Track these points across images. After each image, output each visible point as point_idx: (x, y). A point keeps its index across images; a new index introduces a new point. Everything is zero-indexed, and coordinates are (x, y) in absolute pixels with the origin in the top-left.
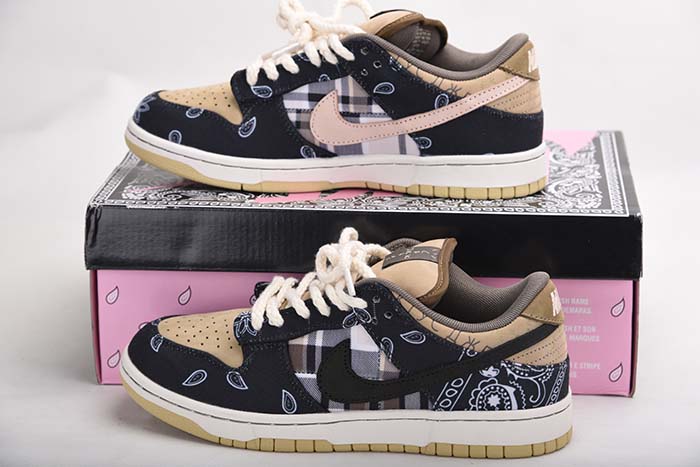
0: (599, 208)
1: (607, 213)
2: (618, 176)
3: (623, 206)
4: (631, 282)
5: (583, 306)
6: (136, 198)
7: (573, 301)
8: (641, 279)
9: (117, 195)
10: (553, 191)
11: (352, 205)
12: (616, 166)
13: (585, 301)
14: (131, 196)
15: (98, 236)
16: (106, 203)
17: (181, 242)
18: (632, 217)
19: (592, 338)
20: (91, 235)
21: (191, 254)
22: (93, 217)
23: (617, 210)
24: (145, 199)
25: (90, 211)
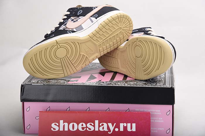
0: (163, 85)
1: (165, 86)
2: (169, 76)
3: (170, 84)
4: (172, 106)
5: (159, 112)
6: (35, 82)
7: (156, 111)
8: (174, 105)
9: (30, 81)
10: (151, 80)
11: (95, 84)
12: (169, 73)
13: (159, 111)
14: (34, 81)
15: (24, 92)
16: (26, 83)
17: (47, 94)
18: (171, 88)
19: (161, 121)
20: (22, 92)
21: (50, 97)
22: (23, 87)
23: (168, 86)
24: (37, 82)
25: (22, 86)
